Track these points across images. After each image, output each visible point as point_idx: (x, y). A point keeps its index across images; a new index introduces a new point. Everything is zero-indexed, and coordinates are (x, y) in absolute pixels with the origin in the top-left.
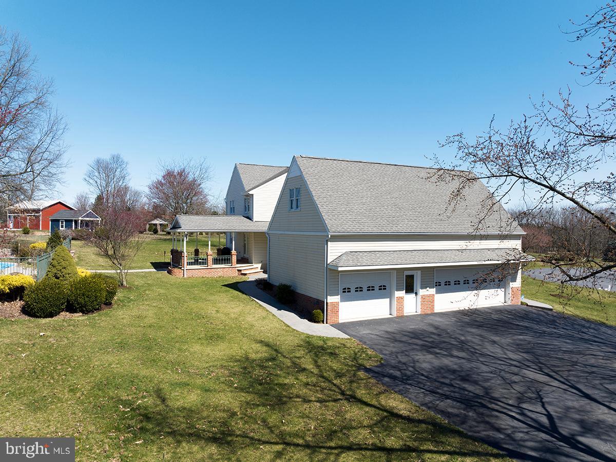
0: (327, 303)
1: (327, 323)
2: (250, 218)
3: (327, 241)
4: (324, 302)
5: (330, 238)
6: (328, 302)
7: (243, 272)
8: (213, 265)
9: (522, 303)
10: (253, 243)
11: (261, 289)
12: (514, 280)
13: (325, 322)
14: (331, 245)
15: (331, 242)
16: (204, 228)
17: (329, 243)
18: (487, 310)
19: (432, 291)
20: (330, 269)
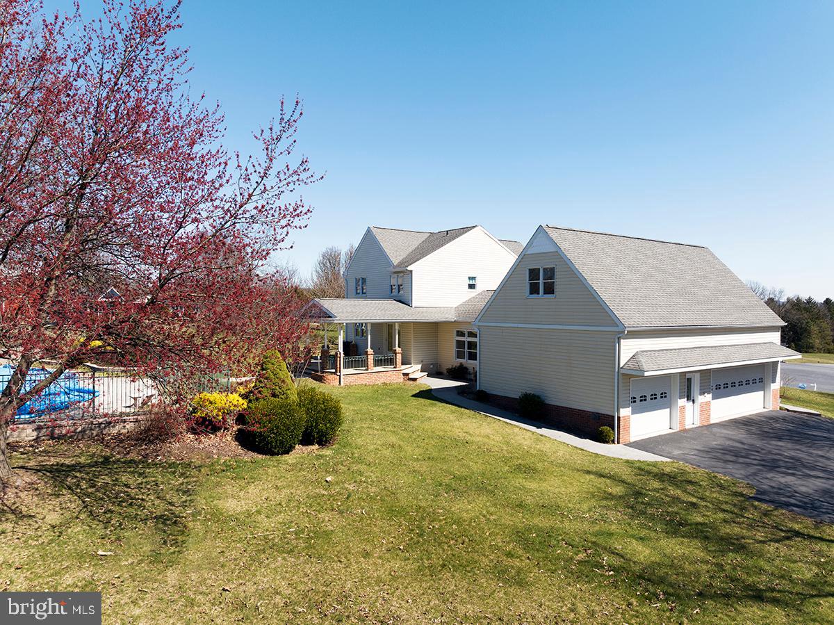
0: (619, 418)
1: (618, 443)
2: (406, 302)
3: (619, 339)
4: (614, 417)
5: (627, 334)
6: (621, 416)
7: (411, 376)
8: (375, 368)
9: (781, 409)
10: (412, 337)
11: (474, 400)
12: (774, 381)
13: (616, 442)
14: (625, 344)
15: (623, 339)
16: (363, 318)
17: (622, 341)
18: (754, 418)
19: (708, 397)
20: (624, 375)
